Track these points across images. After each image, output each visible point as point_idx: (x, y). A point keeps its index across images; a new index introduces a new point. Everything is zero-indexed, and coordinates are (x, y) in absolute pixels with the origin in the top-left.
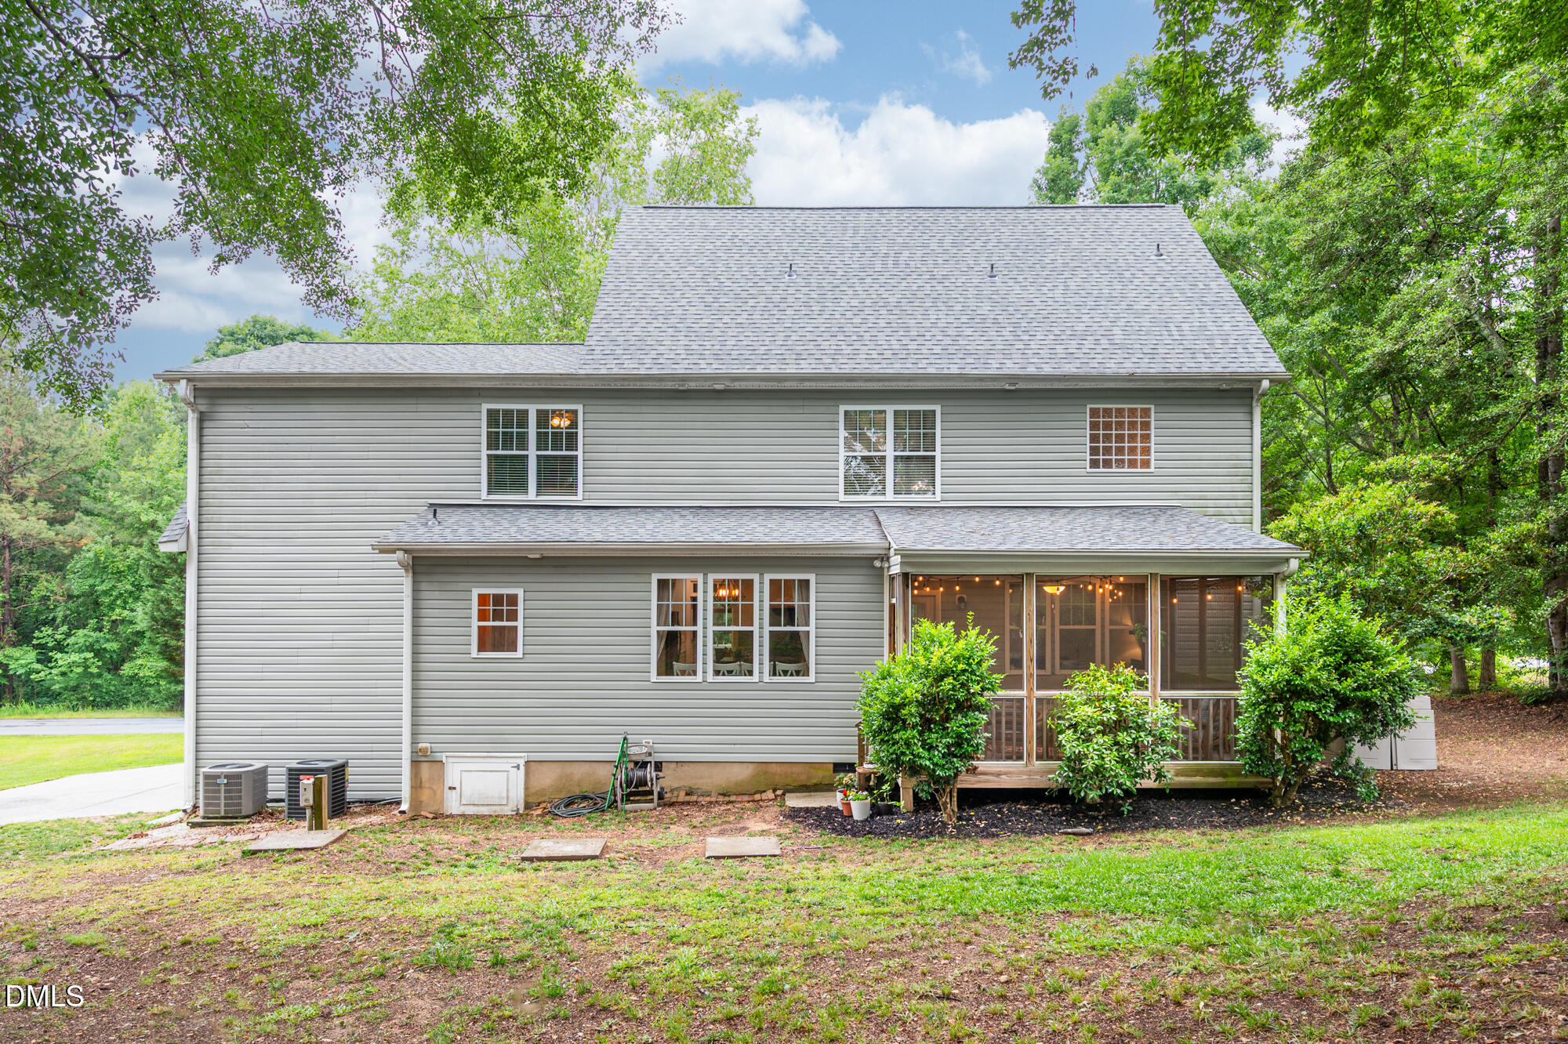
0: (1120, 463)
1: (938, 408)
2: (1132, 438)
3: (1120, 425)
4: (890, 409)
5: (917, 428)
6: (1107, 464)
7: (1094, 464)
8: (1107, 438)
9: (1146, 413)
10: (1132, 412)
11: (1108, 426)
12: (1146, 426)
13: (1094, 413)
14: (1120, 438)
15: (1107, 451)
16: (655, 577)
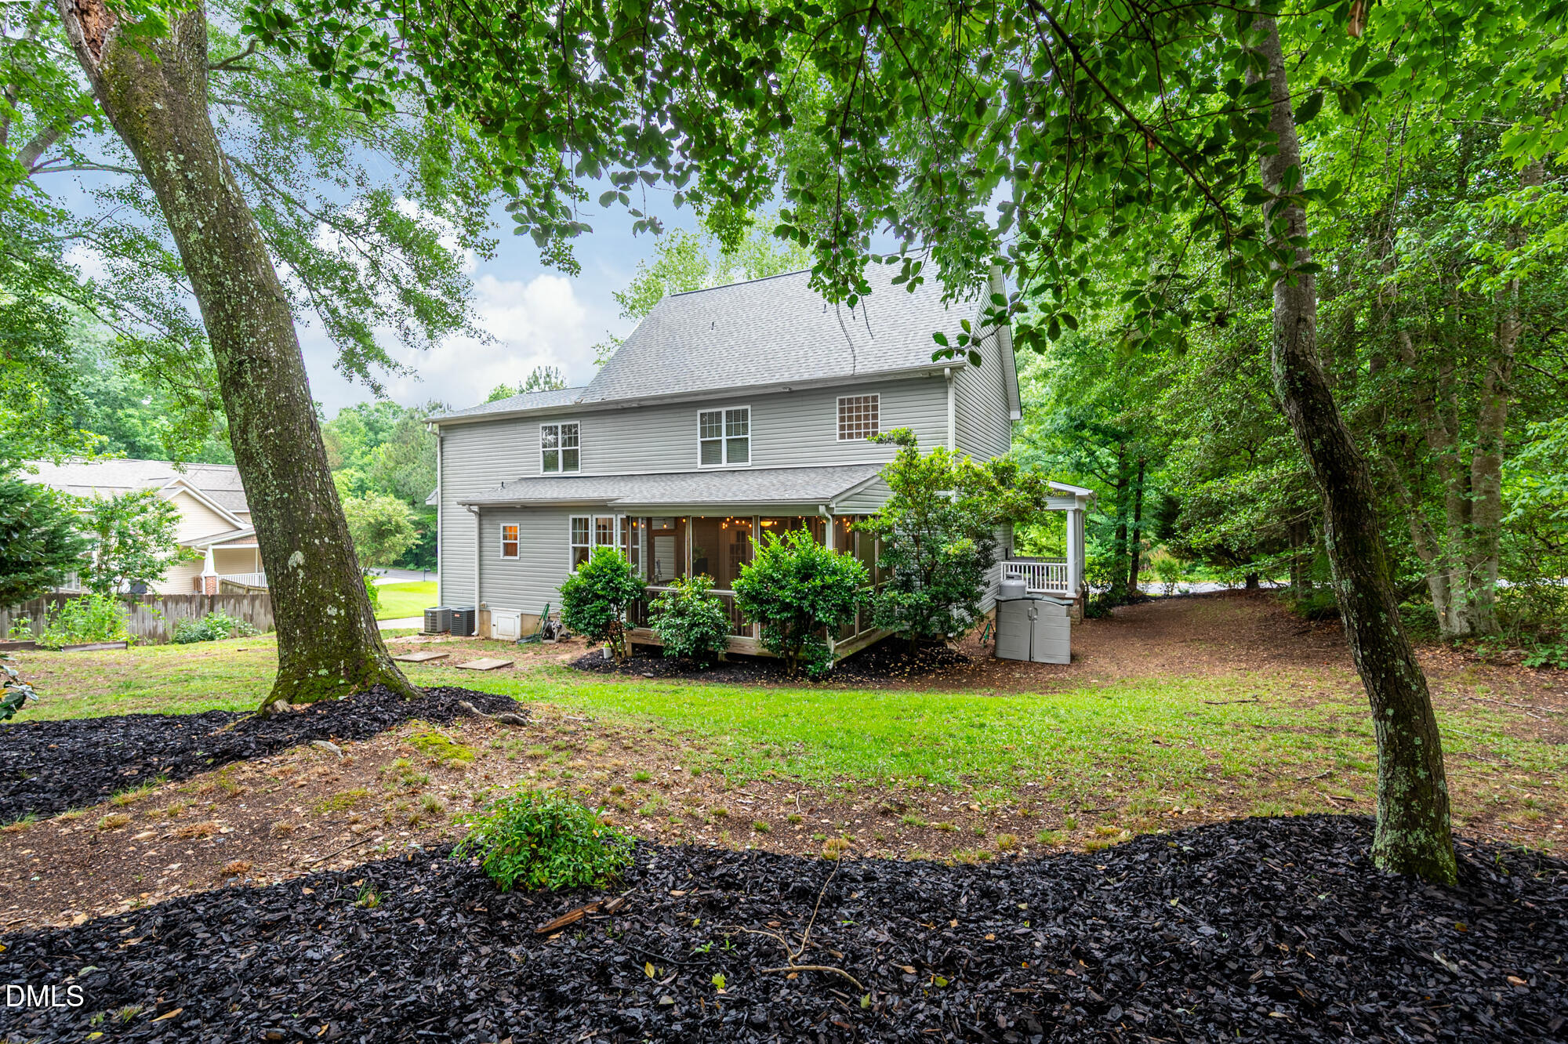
0: (859, 435)
1: (749, 407)
2: (866, 417)
3: (858, 409)
4: (723, 410)
5: (738, 420)
6: (850, 436)
7: (842, 436)
8: (850, 418)
9: (875, 399)
10: (866, 399)
11: (850, 410)
12: (875, 408)
13: (842, 402)
14: (858, 418)
15: (850, 427)
16: (571, 517)
